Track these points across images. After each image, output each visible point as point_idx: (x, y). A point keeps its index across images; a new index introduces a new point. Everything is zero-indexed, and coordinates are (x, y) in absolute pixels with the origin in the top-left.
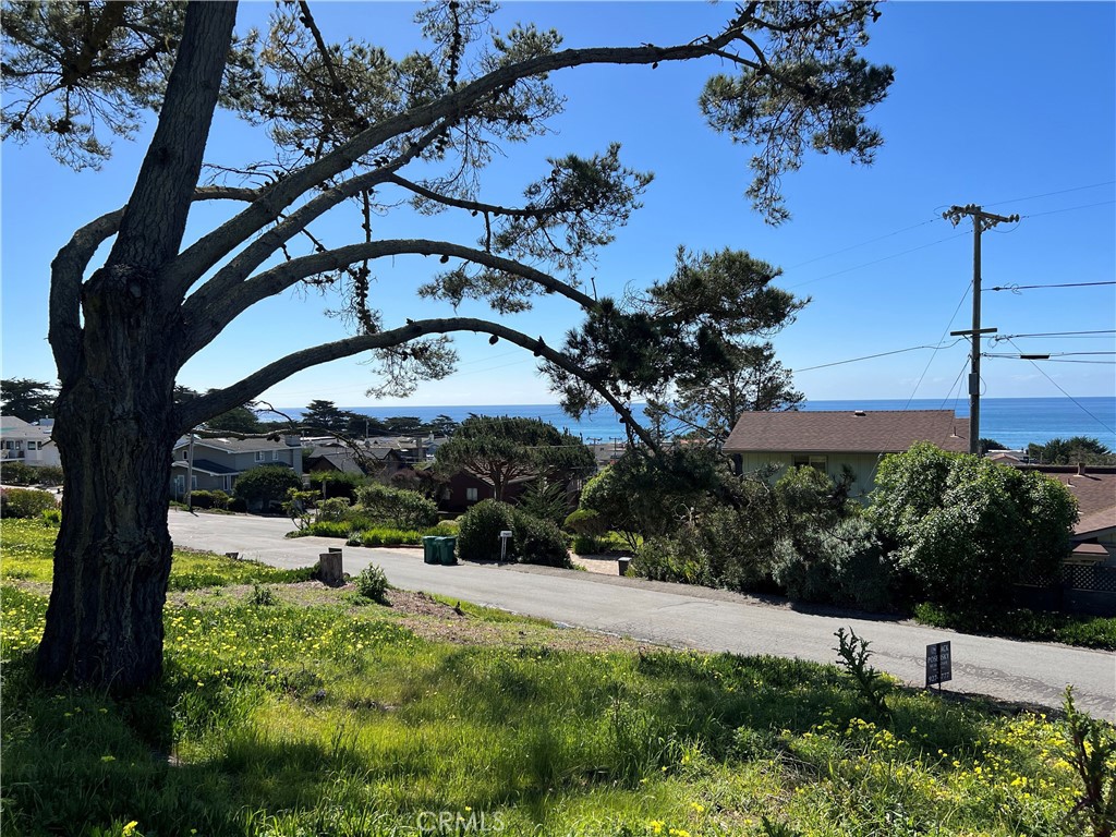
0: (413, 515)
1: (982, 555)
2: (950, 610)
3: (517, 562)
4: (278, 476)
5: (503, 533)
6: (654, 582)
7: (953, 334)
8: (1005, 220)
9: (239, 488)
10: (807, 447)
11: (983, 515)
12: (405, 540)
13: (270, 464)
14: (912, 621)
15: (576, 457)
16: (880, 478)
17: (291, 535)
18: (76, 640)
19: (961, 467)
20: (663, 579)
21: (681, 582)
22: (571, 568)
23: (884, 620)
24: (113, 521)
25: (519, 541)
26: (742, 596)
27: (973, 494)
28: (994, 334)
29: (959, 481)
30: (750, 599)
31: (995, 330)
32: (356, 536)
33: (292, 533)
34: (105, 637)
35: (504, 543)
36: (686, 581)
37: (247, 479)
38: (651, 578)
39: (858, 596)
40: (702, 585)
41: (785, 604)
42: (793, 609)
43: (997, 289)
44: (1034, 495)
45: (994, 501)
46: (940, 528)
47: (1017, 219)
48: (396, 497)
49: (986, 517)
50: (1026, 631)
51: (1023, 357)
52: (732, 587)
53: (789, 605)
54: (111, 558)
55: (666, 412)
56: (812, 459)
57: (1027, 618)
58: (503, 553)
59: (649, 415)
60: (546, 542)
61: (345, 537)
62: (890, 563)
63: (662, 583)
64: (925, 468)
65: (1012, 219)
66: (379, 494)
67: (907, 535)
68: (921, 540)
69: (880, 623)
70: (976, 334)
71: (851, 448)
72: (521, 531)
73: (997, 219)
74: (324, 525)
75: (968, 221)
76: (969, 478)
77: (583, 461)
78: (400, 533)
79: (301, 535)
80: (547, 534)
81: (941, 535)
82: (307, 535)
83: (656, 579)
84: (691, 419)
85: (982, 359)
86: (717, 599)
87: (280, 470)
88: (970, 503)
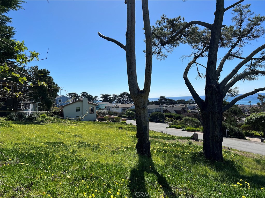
0: (196, 124)
3: (231, 137)
4: (159, 114)
5: (226, 130)
9: (151, 116)
12: (196, 130)
13: (157, 111)
15: (237, 110)
17: (167, 128)
18: (211, 152)
22: (246, 140)
24: (216, 131)
25: (231, 132)
32: (184, 129)
33: (168, 127)
34: (216, 152)
35: (227, 133)
37: (153, 115)
48: (192, 120)
54: (216, 138)
58: (227, 135)
60: (239, 133)
61: (181, 129)
66: (188, 119)
72: (231, 130)
74: (175, 126)
77: (239, 111)
78: (195, 129)
79: (170, 128)
80: (239, 131)
82: (171, 128)
87: (160, 113)
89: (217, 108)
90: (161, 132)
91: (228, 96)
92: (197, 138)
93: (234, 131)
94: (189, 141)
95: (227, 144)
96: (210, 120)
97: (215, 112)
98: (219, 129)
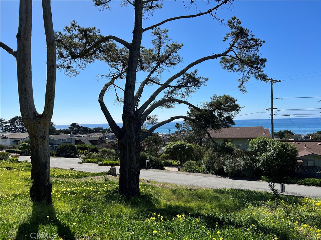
0: (115, 156)
1: (277, 164)
2: (270, 177)
3: (151, 169)
4: (69, 146)
5: (146, 161)
6: (191, 173)
7: (266, 109)
8: (278, 81)
9: (58, 150)
10: (227, 137)
11: (277, 154)
12: (115, 164)
13: (67, 143)
14: (261, 181)
15: (157, 139)
16: (250, 145)
17: (79, 163)
18: (128, 187)
19: (270, 142)
20: (193, 172)
21: (198, 173)
22: (165, 170)
23: (254, 180)
24: (133, 162)
25: (151, 163)
26: (216, 176)
27: (274, 149)
28: (277, 109)
29: (270, 146)
30: (218, 176)
31: (277, 108)
32: (100, 163)
34: (133, 186)
35: (147, 164)
36: (199, 172)
37: (60, 147)
38: (190, 172)
39: (247, 175)
40: (204, 173)
41: (227, 177)
42: (230, 178)
43: (277, 98)
44: (288, 149)
45: (279, 151)
46: (267, 157)
47: (281, 81)
48: (110, 152)
49: (278, 154)
50: (289, 182)
51: (284, 115)
52: (212, 174)
53: (228, 178)
54: (134, 170)
55: (181, 126)
56: (228, 140)
57: (289, 179)
58: (147, 166)
59: (177, 127)
60: (158, 163)
61: (97, 163)
62: (254, 166)
63: (193, 173)
64: (262, 143)
65: (279, 81)
66: (106, 151)
67: (259, 159)
68: (262, 160)
69: (253, 181)
70: (272, 109)
71: (238, 137)
72: (151, 160)
73: (276, 81)
74: (89, 160)
75: (269, 82)
76: (273, 145)
77: (159, 140)
78: (113, 162)
79: (83, 163)
80: (158, 161)
81: (267, 159)
82: (84, 163)
83: (191, 172)
84: (187, 128)
85: (274, 115)
86: (209, 177)
87: (70, 144)
88: (274, 151)
89: (134, 136)
90: (71, 169)
91: (148, 124)
92: (115, 173)
93: (154, 162)
94: (105, 177)
95: (147, 177)
96: (127, 150)
97: (133, 141)
98: (137, 160)
